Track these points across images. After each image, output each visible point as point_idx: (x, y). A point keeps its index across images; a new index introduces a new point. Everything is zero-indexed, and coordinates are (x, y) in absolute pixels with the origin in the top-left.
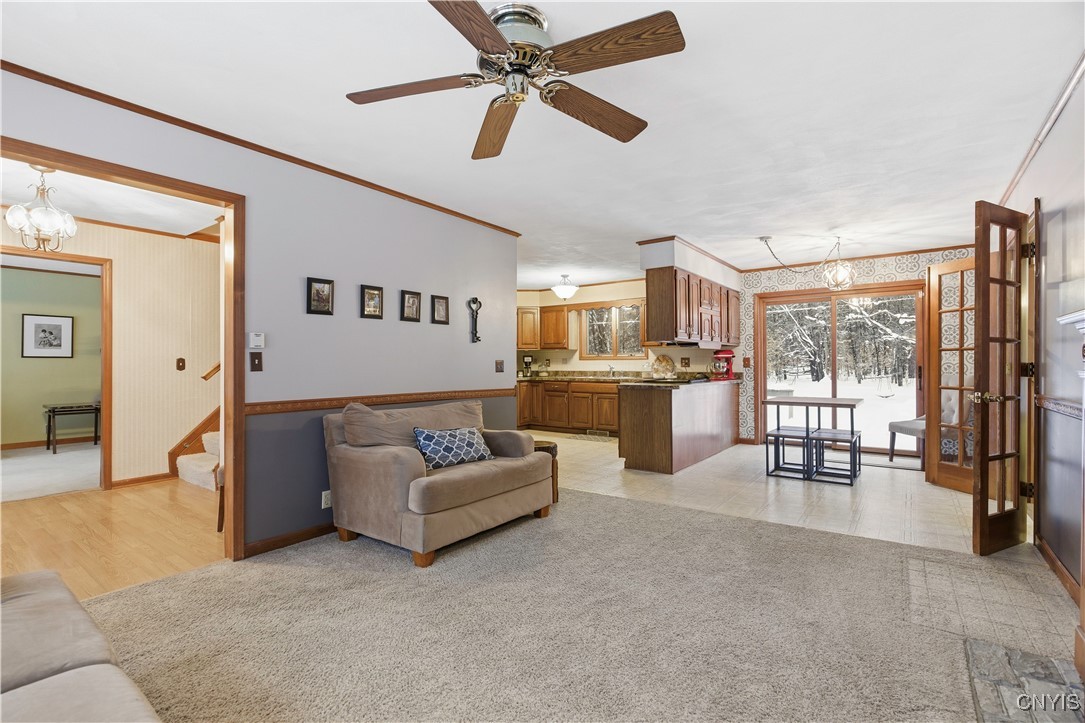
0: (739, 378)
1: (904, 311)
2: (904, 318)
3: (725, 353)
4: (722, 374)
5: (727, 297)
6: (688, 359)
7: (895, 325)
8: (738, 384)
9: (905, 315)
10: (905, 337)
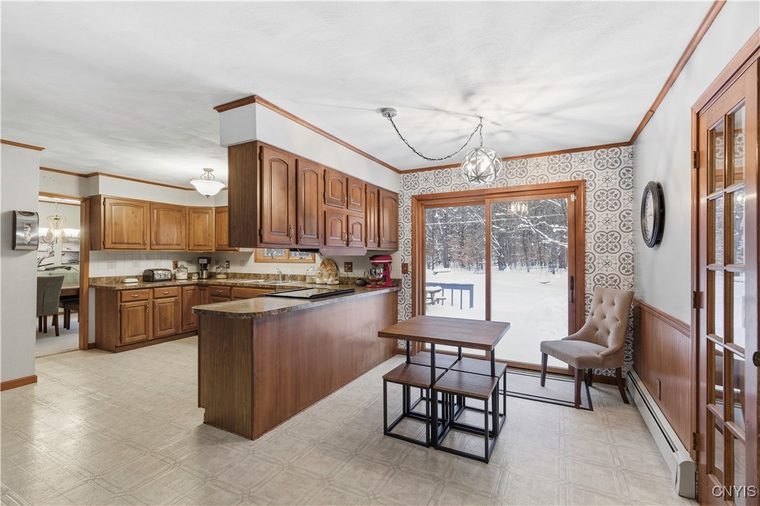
0: (397, 285)
1: (556, 223)
2: (556, 228)
3: (379, 258)
4: (379, 280)
5: (378, 197)
6: (351, 263)
7: (549, 232)
8: (397, 292)
9: (557, 226)
10: (556, 241)
